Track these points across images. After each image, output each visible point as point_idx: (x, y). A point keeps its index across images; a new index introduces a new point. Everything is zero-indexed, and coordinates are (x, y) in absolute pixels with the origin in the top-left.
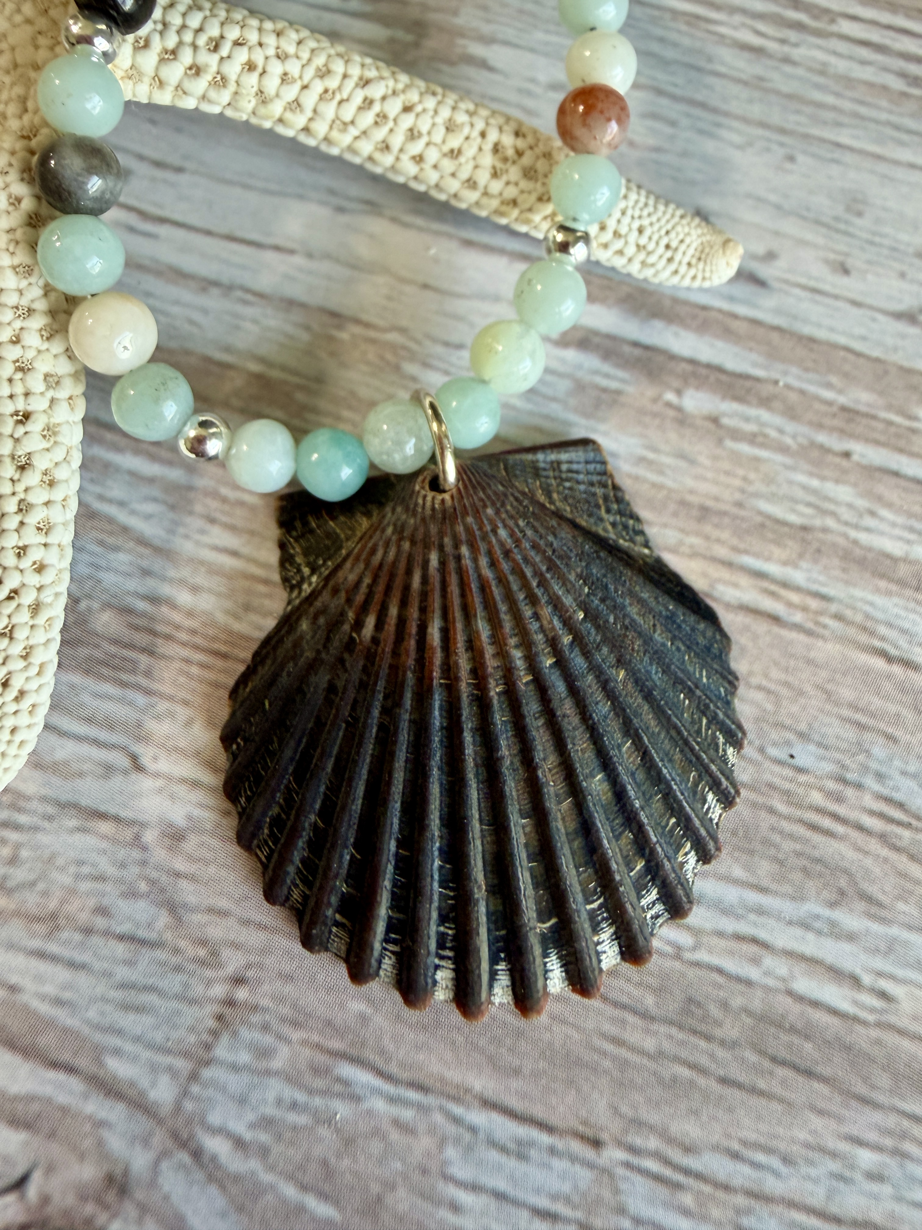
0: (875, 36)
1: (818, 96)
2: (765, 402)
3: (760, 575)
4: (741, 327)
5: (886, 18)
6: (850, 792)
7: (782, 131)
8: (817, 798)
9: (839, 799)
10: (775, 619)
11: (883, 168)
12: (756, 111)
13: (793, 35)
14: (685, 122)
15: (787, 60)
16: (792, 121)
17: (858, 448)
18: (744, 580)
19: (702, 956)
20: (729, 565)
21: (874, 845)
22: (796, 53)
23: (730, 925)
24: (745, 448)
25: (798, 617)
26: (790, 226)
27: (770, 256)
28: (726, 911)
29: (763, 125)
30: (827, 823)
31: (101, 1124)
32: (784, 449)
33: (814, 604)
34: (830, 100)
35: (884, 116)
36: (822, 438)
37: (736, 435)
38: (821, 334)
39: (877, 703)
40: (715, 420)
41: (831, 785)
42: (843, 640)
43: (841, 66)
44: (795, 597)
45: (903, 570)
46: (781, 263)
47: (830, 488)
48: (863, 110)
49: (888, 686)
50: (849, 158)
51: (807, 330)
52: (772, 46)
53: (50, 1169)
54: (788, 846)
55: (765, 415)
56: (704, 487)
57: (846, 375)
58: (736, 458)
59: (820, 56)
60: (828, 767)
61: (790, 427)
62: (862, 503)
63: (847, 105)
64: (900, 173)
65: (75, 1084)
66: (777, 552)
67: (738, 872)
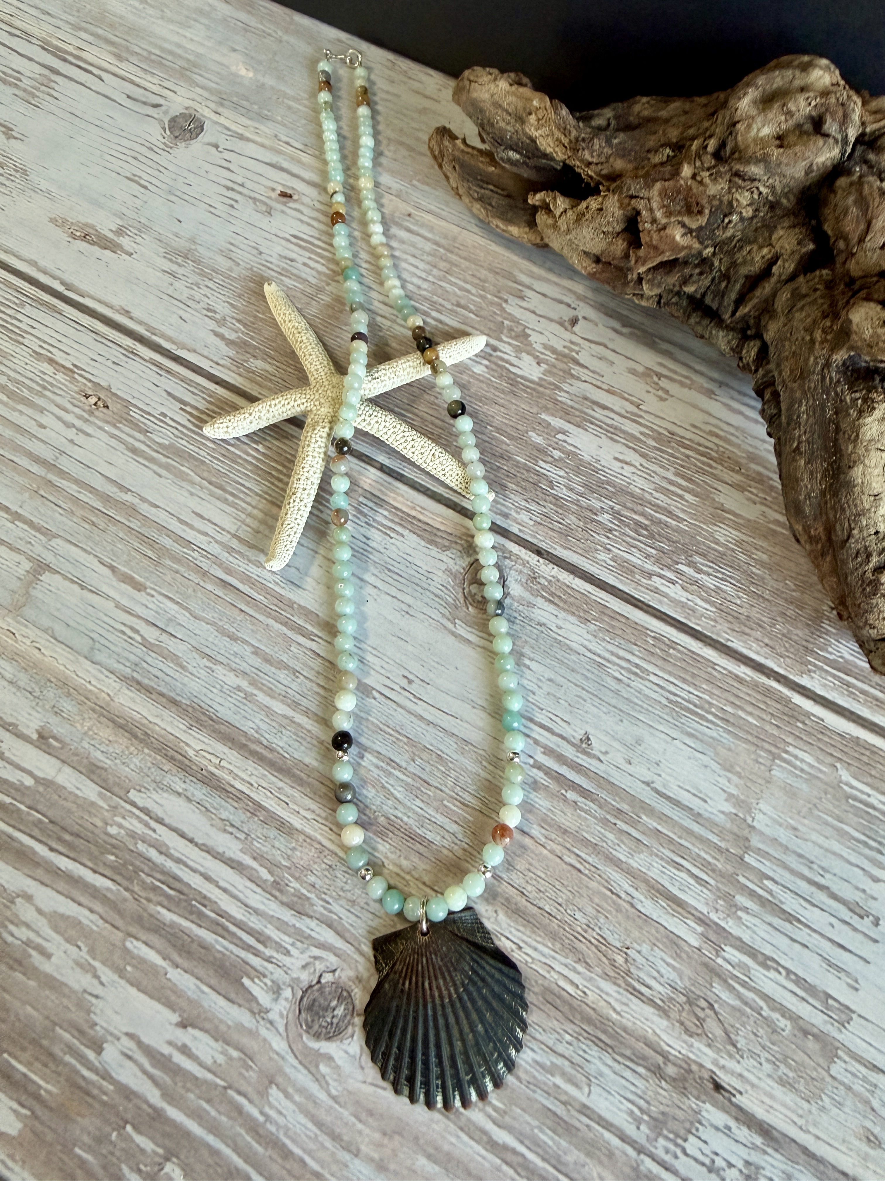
0: (661, 683)
1: (636, 700)
2: (592, 801)
3: (578, 855)
4: (592, 774)
5: (666, 676)
6: (590, 930)
7: (621, 710)
8: (579, 929)
9: (586, 931)
10: (580, 871)
11: (651, 730)
12: (614, 702)
13: (633, 677)
14: (589, 701)
15: (628, 686)
16: (624, 708)
17: (618, 822)
18: (573, 856)
19: (533, 966)
20: (569, 850)
21: (593, 949)
22: (632, 684)
23: (544, 960)
24: (583, 814)
25: (587, 872)
26: (616, 744)
27: (606, 753)
28: (544, 955)
29: (615, 707)
30: (580, 938)
31: (357, 961)
32: (595, 818)
33: (593, 869)
34: (640, 703)
35: (657, 712)
36: (608, 817)
37: (582, 809)
38: (616, 782)
39: (605, 905)
40: (575, 803)
41: (585, 927)
42: (598, 883)
43: (647, 691)
44: (587, 866)
45: (624, 866)
46: (609, 756)
47: (607, 834)
48: (650, 709)
49: (610, 901)
50: (640, 724)
51: (612, 780)
52: (625, 680)
53: (342, 970)
54: (567, 941)
55: (592, 805)
56: (567, 823)
57: (621, 798)
58: (579, 816)
59: (641, 686)
60: (585, 921)
61: (599, 810)
62: (616, 841)
63: (645, 706)
64: (658, 734)
65: (353, 949)
66: (585, 850)
67: (550, 945)
